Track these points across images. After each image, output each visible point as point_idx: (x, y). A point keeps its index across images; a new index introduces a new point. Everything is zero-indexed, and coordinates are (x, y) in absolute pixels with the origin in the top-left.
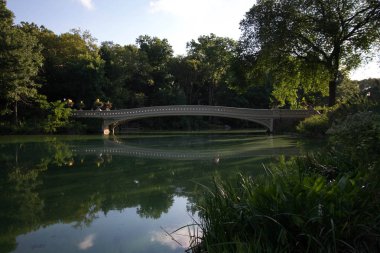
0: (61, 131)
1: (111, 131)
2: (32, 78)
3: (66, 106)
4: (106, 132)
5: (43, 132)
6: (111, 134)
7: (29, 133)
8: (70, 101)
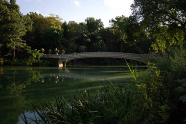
0: (35, 65)
1: (64, 65)
2: (21, 37)
3: (40, 52)
4: (61, 65)
5: (26, 65)
6: (64, 67)
7: (20, 65)
8: (43, 49)
